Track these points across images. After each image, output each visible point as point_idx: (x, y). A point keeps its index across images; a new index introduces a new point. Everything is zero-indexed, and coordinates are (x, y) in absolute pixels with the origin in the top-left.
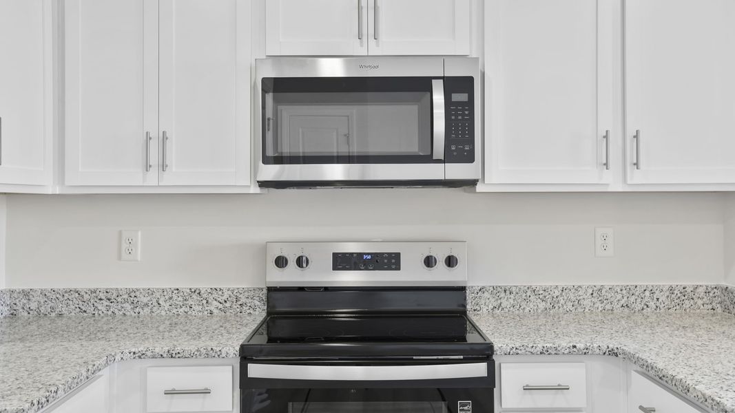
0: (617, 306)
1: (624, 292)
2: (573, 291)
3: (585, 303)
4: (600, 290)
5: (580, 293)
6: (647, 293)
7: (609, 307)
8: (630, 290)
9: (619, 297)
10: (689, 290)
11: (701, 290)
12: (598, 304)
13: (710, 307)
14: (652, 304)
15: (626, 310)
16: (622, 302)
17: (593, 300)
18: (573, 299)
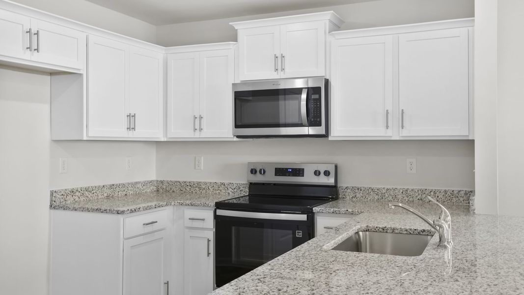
0: (416, 199)
1: (420, 192)
2: (392, 190)
3: (399, 197)
4: (407, 191)
5: (396, 192)
6: (432, 193)
7: (411, 199)
8: (423, 191)
9: (417, 194)
11: (462, 193)
12: (406, 198)
15: (421, 201)
16: (418, 197)
17: (403, 195)
18: (393, 194)
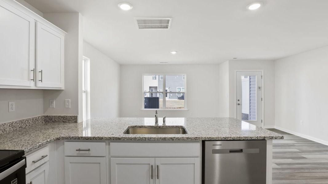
0: (18, 128)
1: (20, 122)
2: (2, 126)
3: (7, 129)
4: (12, 124)
5: (5, 126)
6: (27, 122)
7: (15, 129)
8: (21, 122)
9: (18, 125)
10: (37, 118)
11: (40, 118)
12: (12, 129)
13: (42, 122)
14: (28, 125)
15: (21, 128)
16: (19, 126)
17: (10, 128)
18: (2, 129)
